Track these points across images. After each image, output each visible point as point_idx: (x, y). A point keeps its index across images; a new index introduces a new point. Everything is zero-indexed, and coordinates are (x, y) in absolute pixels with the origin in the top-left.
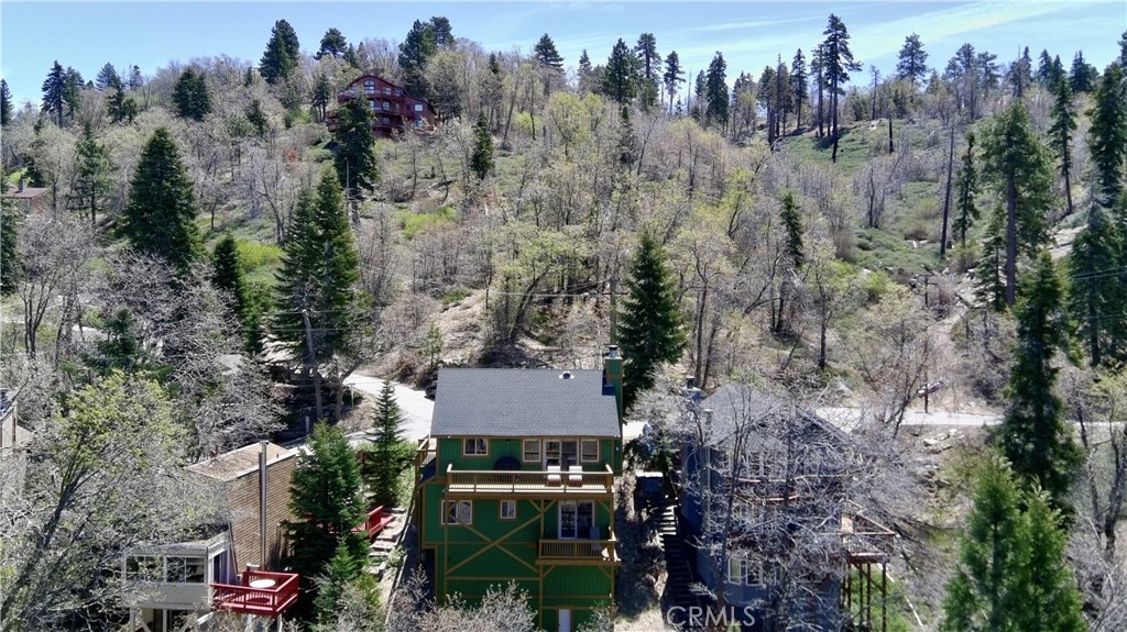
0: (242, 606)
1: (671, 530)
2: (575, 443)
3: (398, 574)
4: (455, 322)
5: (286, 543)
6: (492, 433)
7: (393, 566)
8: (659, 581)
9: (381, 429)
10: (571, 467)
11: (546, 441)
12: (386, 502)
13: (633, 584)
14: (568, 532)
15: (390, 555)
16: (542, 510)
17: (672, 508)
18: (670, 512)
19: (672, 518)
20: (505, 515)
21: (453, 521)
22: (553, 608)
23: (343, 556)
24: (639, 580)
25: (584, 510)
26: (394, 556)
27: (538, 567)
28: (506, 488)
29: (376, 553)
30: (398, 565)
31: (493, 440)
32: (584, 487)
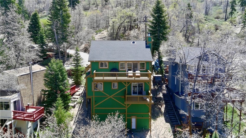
0: (23, 118)
1: (165, 92)
2: (137, 64)
3: (80, 106)
4: (99, 37)
5: (44, 97)
6: (109, 60)
7: (79, 103)
8: (163, 108)
9: (75, 62)
10: (136, 71)
11: (127, 63)
12: (77, 84)
13: (154, 109)
14: (134, 93)
15: (78, 100)
16: (127, 85)
17: (164, 85)
18: (164, 87)
19: (165, 88)
20: (114, 87)
21: (97, 90)
22: (130, 118)
23: (60, 101)
24: (156, 107)
25: (140, 86)
26: (79, 100)
27: (125, 105)
28: (114, 78)
29: (74, 99)
30: (80, 103)
31: (110, 62)
32: (141, 78)
